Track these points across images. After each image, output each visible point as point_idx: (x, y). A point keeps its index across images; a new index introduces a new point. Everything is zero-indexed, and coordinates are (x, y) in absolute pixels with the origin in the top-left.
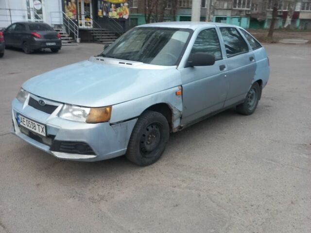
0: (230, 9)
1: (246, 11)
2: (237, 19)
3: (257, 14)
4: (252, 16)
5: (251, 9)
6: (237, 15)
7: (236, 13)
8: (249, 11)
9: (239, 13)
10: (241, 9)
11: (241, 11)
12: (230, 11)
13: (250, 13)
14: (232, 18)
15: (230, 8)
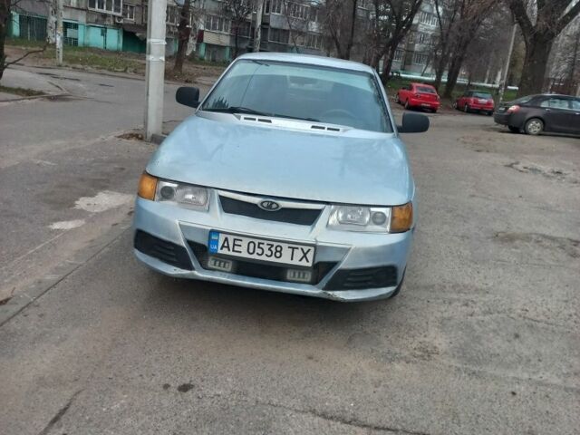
0: (82, 10)
1: (114, 16)
2: (99, 31)
3: (135, 25)
4: (128, 29)
5: (123, 14)
6: (97, 21)
7: (95, 17)
8: (119, 18)
9: (100, 19)
10: (104, 11)
11: (105, 16)
12: (84, 13)
13: (122, 22)
14: (88, 27)
15: (83, 6)
